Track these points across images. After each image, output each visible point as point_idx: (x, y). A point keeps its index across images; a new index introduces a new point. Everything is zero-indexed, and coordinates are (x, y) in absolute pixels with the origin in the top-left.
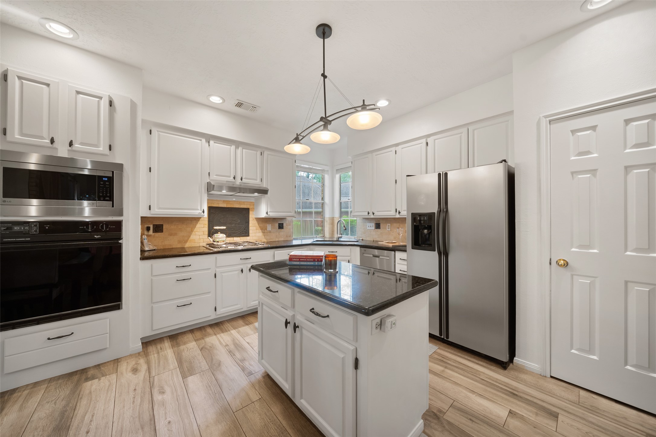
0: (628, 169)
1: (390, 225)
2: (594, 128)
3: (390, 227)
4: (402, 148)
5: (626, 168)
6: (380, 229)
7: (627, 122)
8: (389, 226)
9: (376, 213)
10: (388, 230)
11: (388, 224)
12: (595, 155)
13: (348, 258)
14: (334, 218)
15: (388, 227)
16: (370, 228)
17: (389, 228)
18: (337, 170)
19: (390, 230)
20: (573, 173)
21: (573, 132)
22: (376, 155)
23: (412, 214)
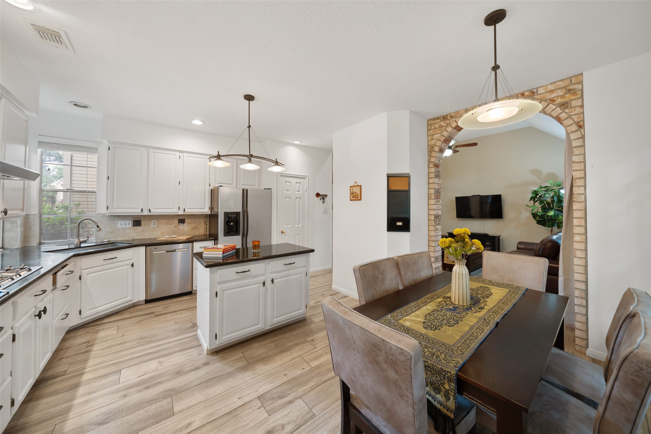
0: (297, 198)
1: (156, 221)
2: (290, 182)
3: (156, 223)
4: (187, 156)
5: (296, 198)
6: (140, 227)
7: (297, 183)
8: (154, 222)
9: (152, 210)
10: (152, 226)
11: (153, 221)
12: (290, 192)
13: (131, 262)
14: (31, 216)
15: (152, 223)
16: (123, 226)
17: (154, 225)
18: (39, 142)
19: (155, 226)
20: (285, 197)
21: (286, 182)
22: (153, 152)
23: (225, 213)
